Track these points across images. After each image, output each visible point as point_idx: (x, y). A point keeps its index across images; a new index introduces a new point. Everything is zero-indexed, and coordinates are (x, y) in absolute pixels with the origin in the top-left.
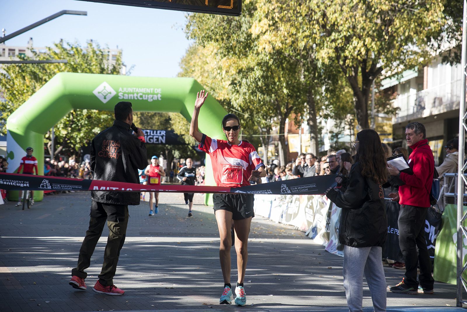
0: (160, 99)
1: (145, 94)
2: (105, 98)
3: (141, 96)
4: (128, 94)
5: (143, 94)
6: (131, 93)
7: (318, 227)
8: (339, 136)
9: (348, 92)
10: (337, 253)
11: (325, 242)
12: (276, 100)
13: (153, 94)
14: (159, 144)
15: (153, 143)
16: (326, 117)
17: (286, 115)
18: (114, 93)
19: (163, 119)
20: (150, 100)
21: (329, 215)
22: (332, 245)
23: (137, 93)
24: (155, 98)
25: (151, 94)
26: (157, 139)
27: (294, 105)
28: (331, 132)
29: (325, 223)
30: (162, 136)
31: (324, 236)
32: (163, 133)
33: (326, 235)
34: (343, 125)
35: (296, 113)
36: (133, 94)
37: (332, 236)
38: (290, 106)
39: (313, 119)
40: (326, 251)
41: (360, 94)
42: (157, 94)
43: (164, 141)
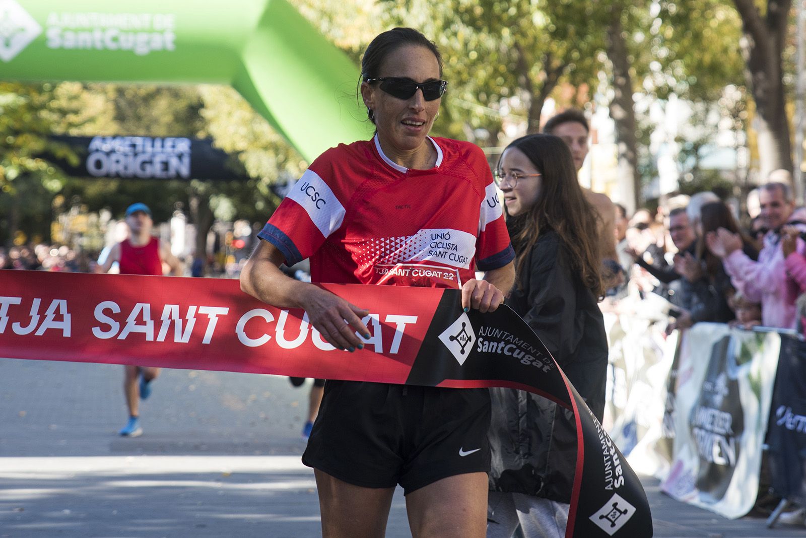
0: (170, 46)
1: (127, 32)
2: (7, 44)
3: (115, 39)
4: (76, 31)
5: (122, 31)
6: (83, 30)
7: (641, 421)
8: (703, 151)
9: (727, 21)
10: (696, 498)
11: (661, 467)
12: (516, 45)
13: (151, 31)
14: (169, 179)
15: (153, 178)
16: (663, 93)
17: (546, 90)
18: (33, 30)
19: (181, 105)
20: (142, 50)
21: (672, 387)
22: (682, 474)
23: (104, 30)
24: (157, 43)
25: (143, 31)
26: (166, 165)
27: (567, 60)
28: (680, 139)
29: (659, 411)
30: (180, 157)
31: (657, 449)
32: (183, 146)
33: (663, 447)
34: (713, 118)
35: (575, 83)
36: (91, 30)
37: (681, 447)
38: (556, 63)
39: (625, 101)
40: (664, 494)
41: (761, 27)
42: (162, 32)
43: (185, 171)
